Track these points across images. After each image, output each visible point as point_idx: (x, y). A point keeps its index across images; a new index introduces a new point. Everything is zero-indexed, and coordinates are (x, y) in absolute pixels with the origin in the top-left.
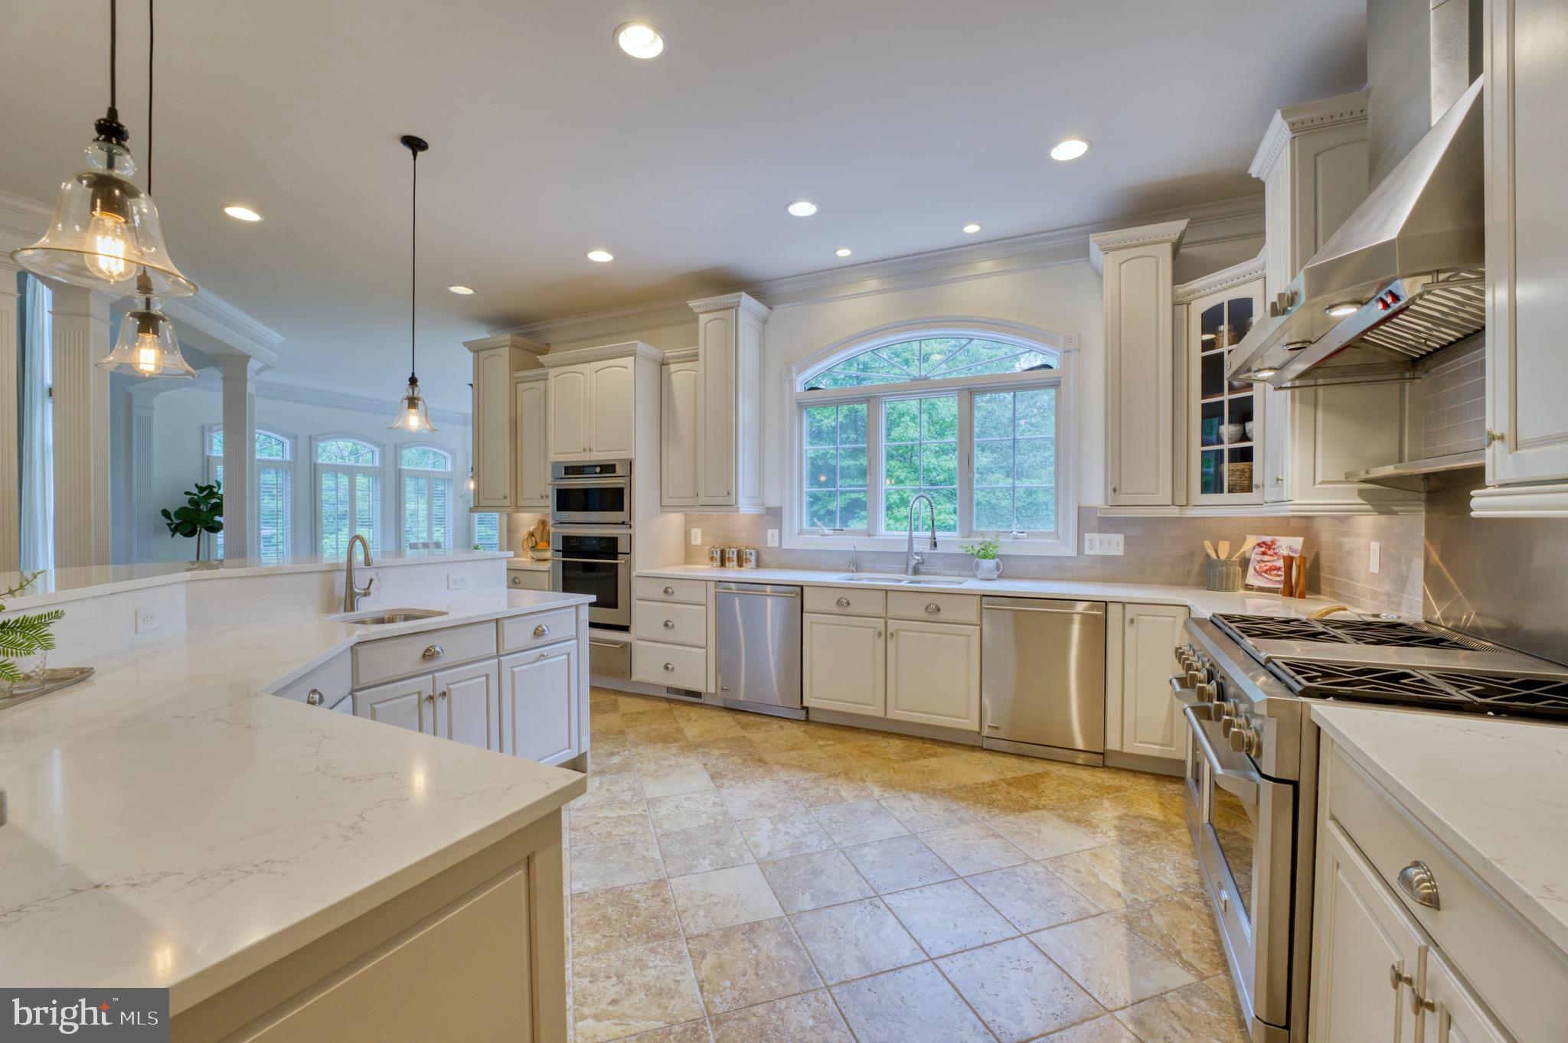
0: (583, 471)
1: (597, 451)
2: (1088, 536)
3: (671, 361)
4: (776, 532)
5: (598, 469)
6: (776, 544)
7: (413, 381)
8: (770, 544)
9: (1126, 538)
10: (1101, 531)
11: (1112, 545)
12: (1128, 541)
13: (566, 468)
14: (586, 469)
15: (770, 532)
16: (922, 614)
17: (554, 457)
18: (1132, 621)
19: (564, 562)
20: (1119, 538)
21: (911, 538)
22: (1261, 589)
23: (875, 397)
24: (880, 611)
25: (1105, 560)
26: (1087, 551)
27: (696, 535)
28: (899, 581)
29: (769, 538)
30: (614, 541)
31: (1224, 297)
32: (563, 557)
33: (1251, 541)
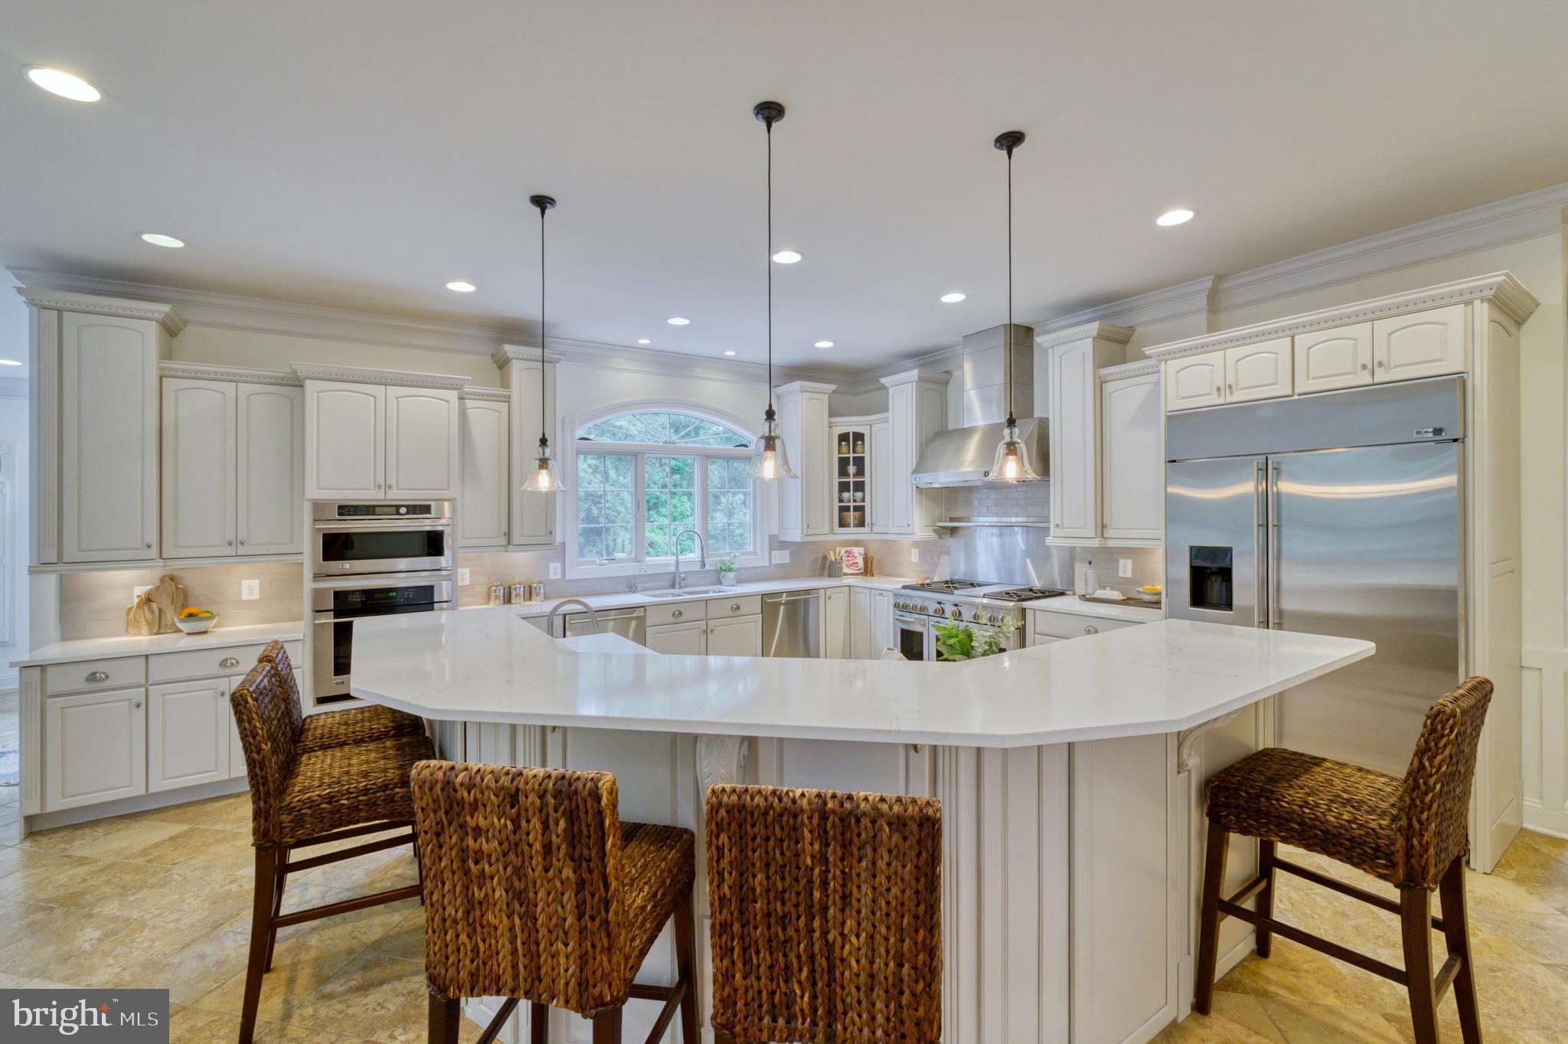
0: (374, 511)
1: (398, 489)
2: (773, 552)
3: (466, 396)
4: (558, 565)
5: (403, 510)
6: (559, 576)
7: (544, 442)
8: (552, 577)
9: (791, 552)
10: (780, 549)
11: (782, 557)
12: (792, 554)
13: (341, 508)
14: (377, 509)
15: (552, 566)
16: (730, 613)
17: (313, 492)
18: (830, 598)
19: (335, 624)
20: (787, 553)
21: (677, 561)
22: (851, 574)
23: (643, 453)
24: (702, 615)
25: (782, 566)
26: (773, 562)
27: (463, 575)
28: (707, 592)
29: (551, 571)
30: (430, 589)
31: (851, 429)
32: (335, 618)
33: (843, 551)
